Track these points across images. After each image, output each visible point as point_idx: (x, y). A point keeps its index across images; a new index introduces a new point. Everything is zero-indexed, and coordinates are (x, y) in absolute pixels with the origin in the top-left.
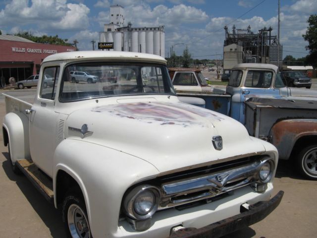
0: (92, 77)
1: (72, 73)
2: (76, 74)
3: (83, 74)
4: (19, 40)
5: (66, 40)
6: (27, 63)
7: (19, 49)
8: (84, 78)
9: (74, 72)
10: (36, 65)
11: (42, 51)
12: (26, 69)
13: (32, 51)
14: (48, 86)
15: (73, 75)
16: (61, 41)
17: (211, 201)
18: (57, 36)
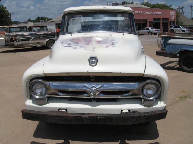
0: (185, 29)
1: (172, 27)
2: (174, 27)
3: (179, 27)
4: (140, 7)
5: (171, 6)
6: (143, 20)
7: (139, 12)
8: (180, 30)
9: (174, 26)
10: (149, 21)
11: (154, 13)
12: (143, 24)
13: (147, 13)
14: (152, 34)
15: (173, 28)
16: (167, 6)
17: (95, 101)
18: (166, 4)
